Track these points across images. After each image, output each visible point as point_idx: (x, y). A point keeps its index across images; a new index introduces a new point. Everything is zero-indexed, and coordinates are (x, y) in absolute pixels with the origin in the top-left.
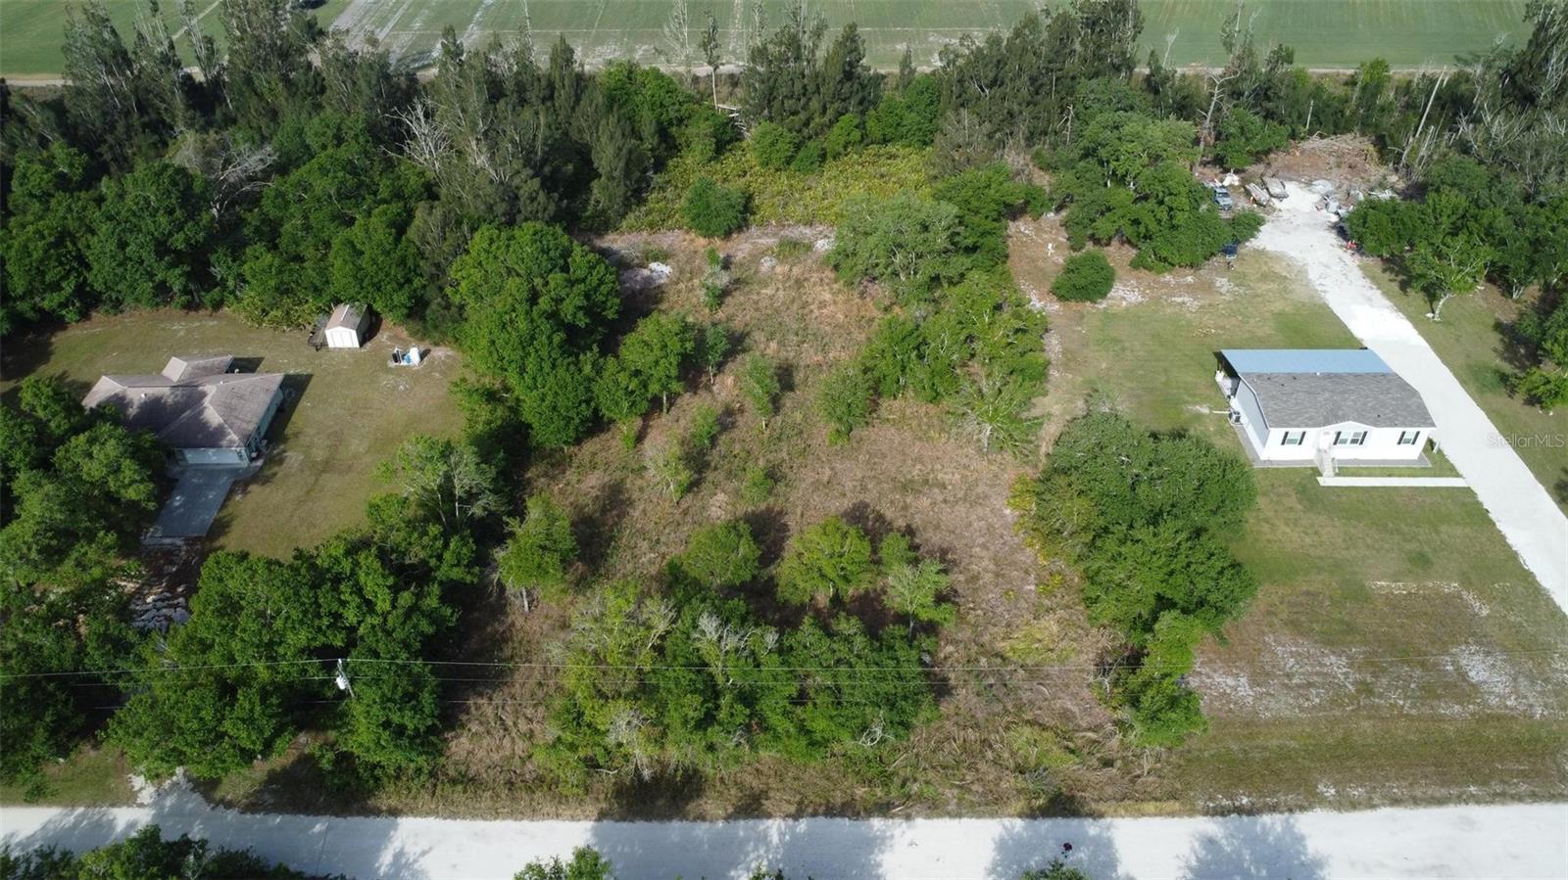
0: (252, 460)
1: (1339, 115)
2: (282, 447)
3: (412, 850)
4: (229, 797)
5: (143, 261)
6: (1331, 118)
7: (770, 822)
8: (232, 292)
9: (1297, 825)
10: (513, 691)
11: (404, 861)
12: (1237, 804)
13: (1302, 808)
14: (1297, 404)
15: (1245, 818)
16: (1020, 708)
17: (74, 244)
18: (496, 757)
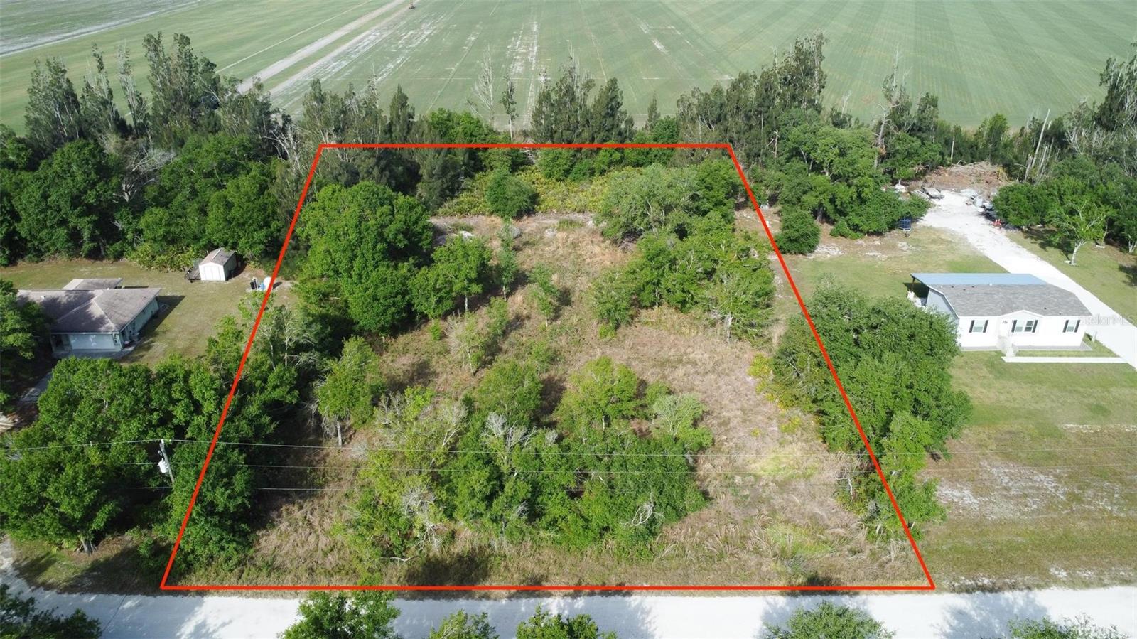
0: (125, 346)
1: (975, 148)
2: (151, 339)
3: (212, 623)
4: (50, 581)
5: (60, 210)
6: (969, 151)
7: (550, 600)
8: (131, 244)
9: (1037, 599)
10: (322, 502)
11: (204, 631)
12: (980, 584)
13: (1039, 587)
14: (978, 301)
15: (989, 595)
16: (774, 512)
17: (10, 202)
18: (301, 551)
